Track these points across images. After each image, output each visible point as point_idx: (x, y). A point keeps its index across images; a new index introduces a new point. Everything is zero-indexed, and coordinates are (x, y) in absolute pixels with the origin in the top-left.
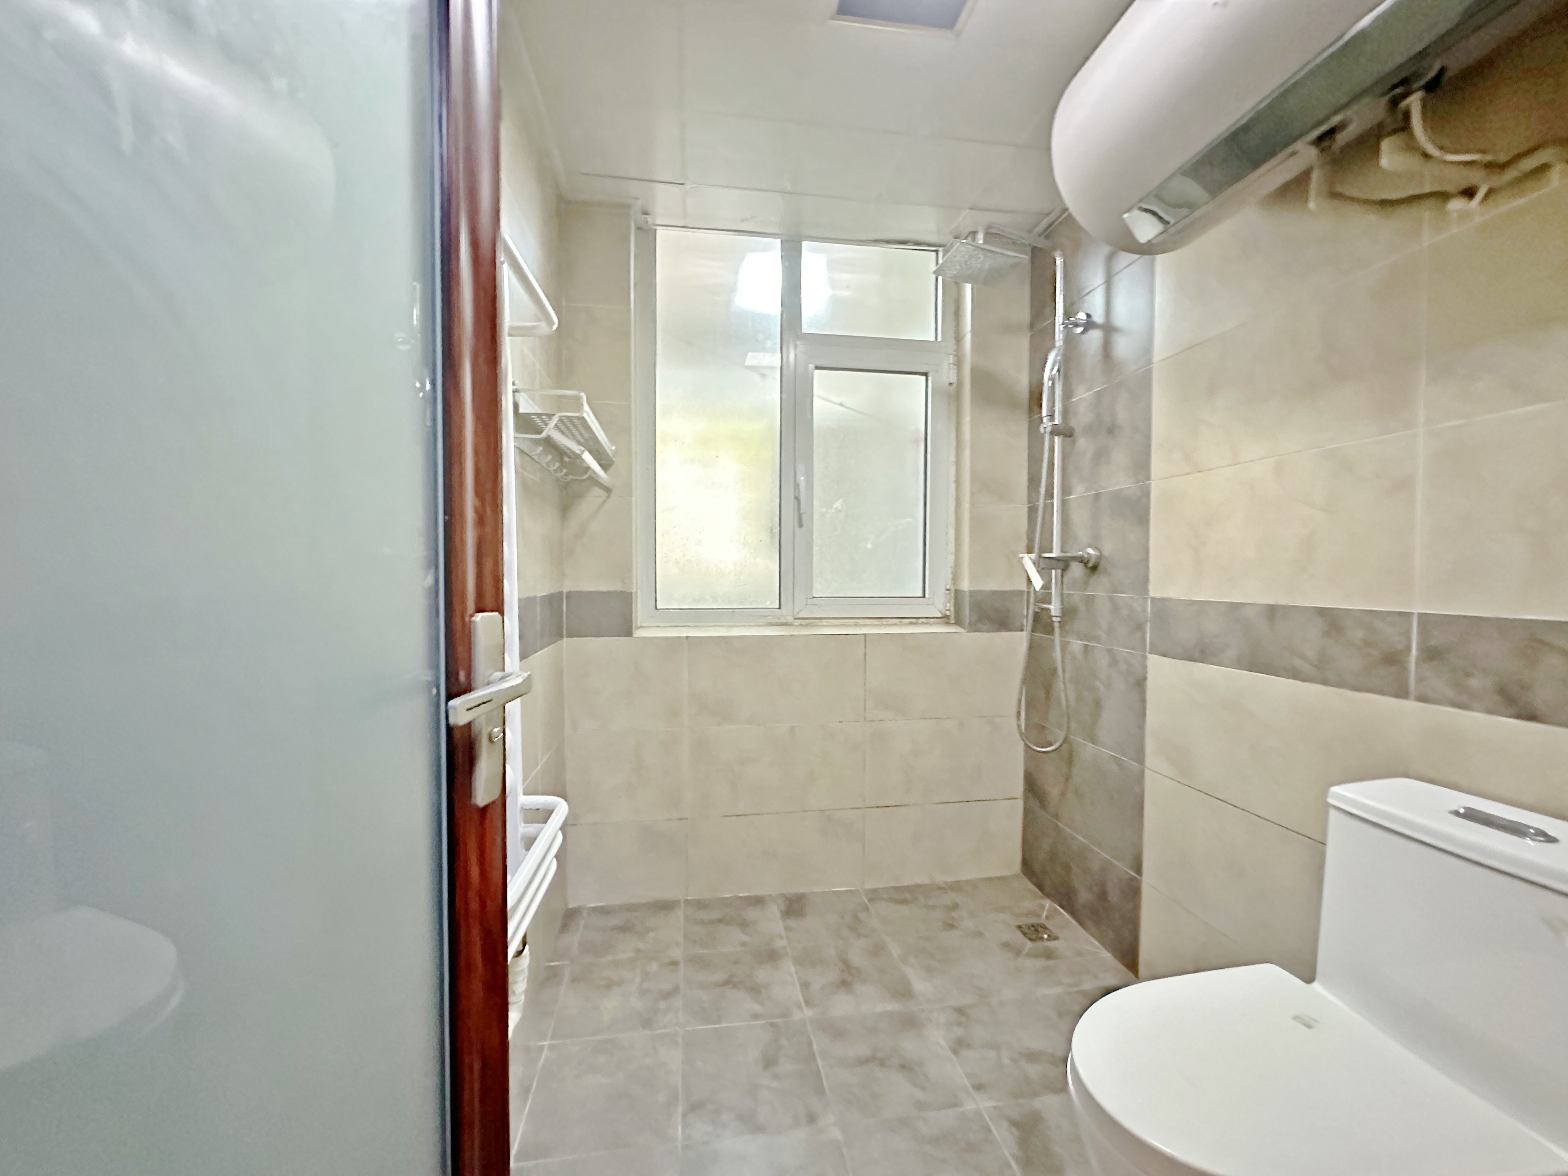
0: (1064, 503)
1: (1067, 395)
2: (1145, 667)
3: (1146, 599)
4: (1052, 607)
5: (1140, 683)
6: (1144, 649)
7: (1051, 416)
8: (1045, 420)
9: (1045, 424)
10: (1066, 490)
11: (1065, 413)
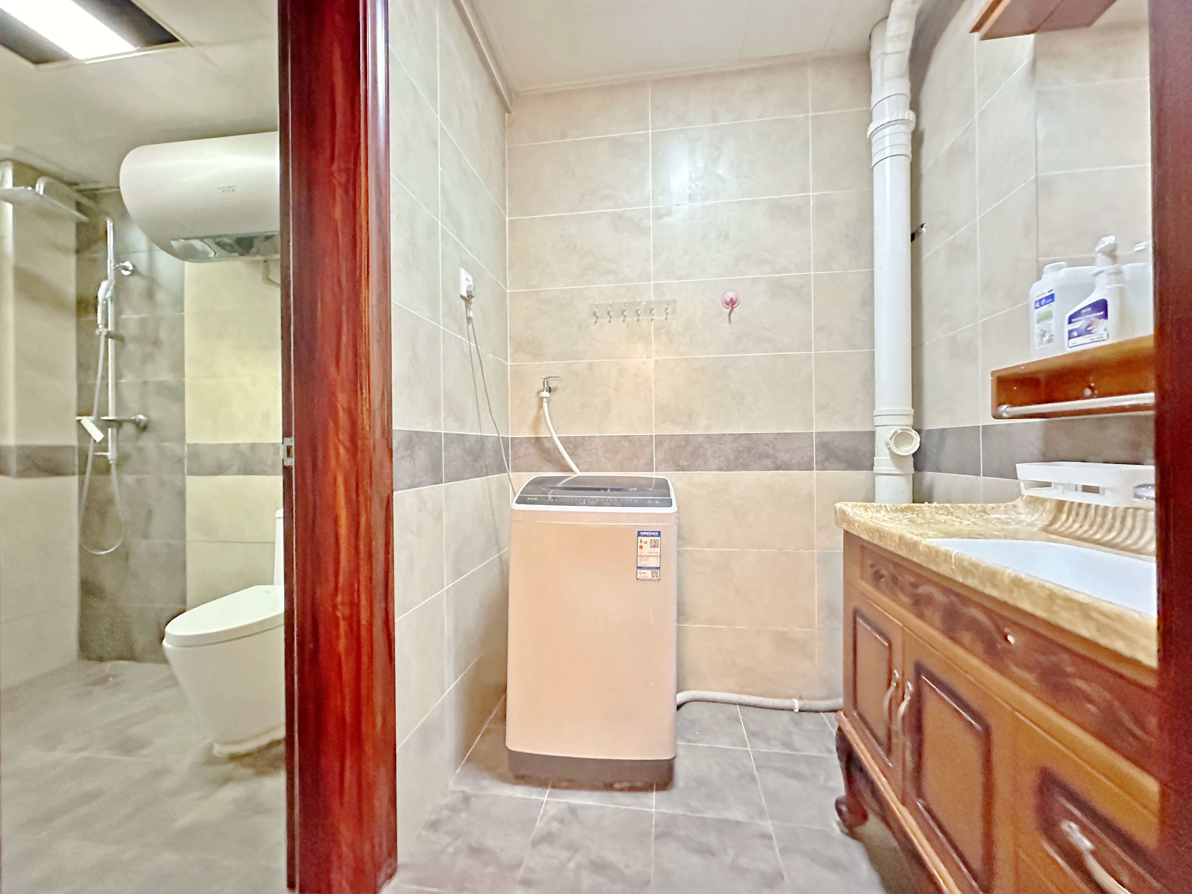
0: (117, 385)
1: (118, 313)
2: (184, 484)
3: (184, 445)
4: (108, 454)
5: (182, 494)
6: (183, 474)
7: (106, 326)
8: (100, 326)
9: (100, 329)
10: (118, 376)
11: (117, 323)
